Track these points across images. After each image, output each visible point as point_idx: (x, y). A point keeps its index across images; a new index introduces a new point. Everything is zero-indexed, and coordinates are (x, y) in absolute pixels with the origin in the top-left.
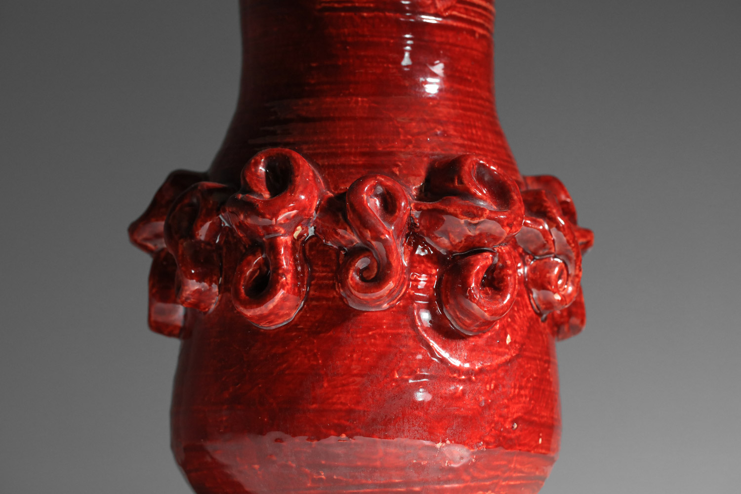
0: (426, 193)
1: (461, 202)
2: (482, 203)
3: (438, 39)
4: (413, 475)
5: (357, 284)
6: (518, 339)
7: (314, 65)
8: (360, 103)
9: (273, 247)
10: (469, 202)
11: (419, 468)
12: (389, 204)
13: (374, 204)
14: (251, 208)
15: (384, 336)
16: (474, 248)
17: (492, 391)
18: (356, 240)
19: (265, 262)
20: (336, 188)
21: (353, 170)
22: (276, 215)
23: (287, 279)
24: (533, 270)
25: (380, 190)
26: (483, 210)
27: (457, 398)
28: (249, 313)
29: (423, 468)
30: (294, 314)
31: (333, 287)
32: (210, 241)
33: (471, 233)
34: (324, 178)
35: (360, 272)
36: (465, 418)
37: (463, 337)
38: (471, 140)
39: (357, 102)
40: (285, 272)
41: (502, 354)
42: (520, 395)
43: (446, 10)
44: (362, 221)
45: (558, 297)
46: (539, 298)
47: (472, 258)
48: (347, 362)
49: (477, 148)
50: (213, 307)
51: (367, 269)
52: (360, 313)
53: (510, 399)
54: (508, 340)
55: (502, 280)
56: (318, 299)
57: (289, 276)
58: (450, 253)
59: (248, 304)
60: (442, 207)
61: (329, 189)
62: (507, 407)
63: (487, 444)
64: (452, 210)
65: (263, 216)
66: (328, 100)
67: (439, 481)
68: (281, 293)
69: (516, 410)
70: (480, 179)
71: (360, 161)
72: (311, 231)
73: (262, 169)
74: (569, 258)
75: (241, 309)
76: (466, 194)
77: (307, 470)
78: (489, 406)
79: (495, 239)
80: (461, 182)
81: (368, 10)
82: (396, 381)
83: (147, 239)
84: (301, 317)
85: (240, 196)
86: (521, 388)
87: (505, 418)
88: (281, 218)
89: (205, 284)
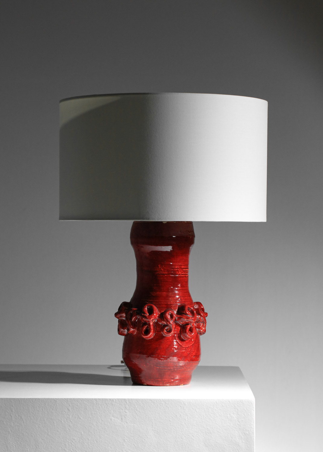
0: (178, 313)
1: (185, 316)
2: (189, 316)
3: (179, 279)
4: (175, 368)
5: (166, 332)
6: (194, 340)
7: (155, 285)
8: (164, 294)
9: (149, 324)
10: (187, 316)
11: (176, 366)
12: (172, 316)
13: (169, 317)
14: (146, 317)
15: (170, 341)
16: (187, 324)
17: (190, 351)
18: (165, 323)
19: (148, 327)
20: (161, 312)
21: (164, 308)
22: (150, 319)
23: (152, 331)
24: (197, 325)
25: (170, 313)
26: (189, 317)
27: (183, 353)
28: (144, 337)
29: (177, 366)
30: (152, 337)
31: (160, 332)
32: (135, 321)
33: (187, 321)
34: (158, 310)
35: (166, 330)
36: (185, 357)
37: (185, 341)
38: (186, 300)
39: (164, 293)
40: (152, 329)
41: (191, 343)
42: (195, 351)
43: (181, 273)
44: (167, 321)
45: (202, 331)
46: (198, 331)
47: (187, 326)
48: (163, 346)
49: (187, 301)
50: (135, 333)
51: (168, 329)
52: (166, 337)
53: (193, 352)
54: (193, 340)
55: (192, 330)
56: (157, 334)
57: (152, 330)
58: (182, 325)
59: (144, 335)
60: (182, 317)
61: (159, 312)
62: (192, 353)
63: (189, 361)
64: (184, 317)
65: (148, 319)
66: (158, 292)
67: (180, 368)
68: (151, 333)
69: (194, 354)
70: (188, 310)
71: (165, 306)
72: (156, 321)
73: (146, 309)
74: (204, 323)
75: (143, 336)
76: (186, 314)
77: (155, 367)
78: (189, 354)
79: (191, 322)
80: (185, 312)
81: (166, 274)
82: (172, 350)
83: (119, 317)
84: (154, 337)
85: (143, 314)
86: (195, 349)
87: (192, 356)
88: (151, 319)
89: (134, 329)
